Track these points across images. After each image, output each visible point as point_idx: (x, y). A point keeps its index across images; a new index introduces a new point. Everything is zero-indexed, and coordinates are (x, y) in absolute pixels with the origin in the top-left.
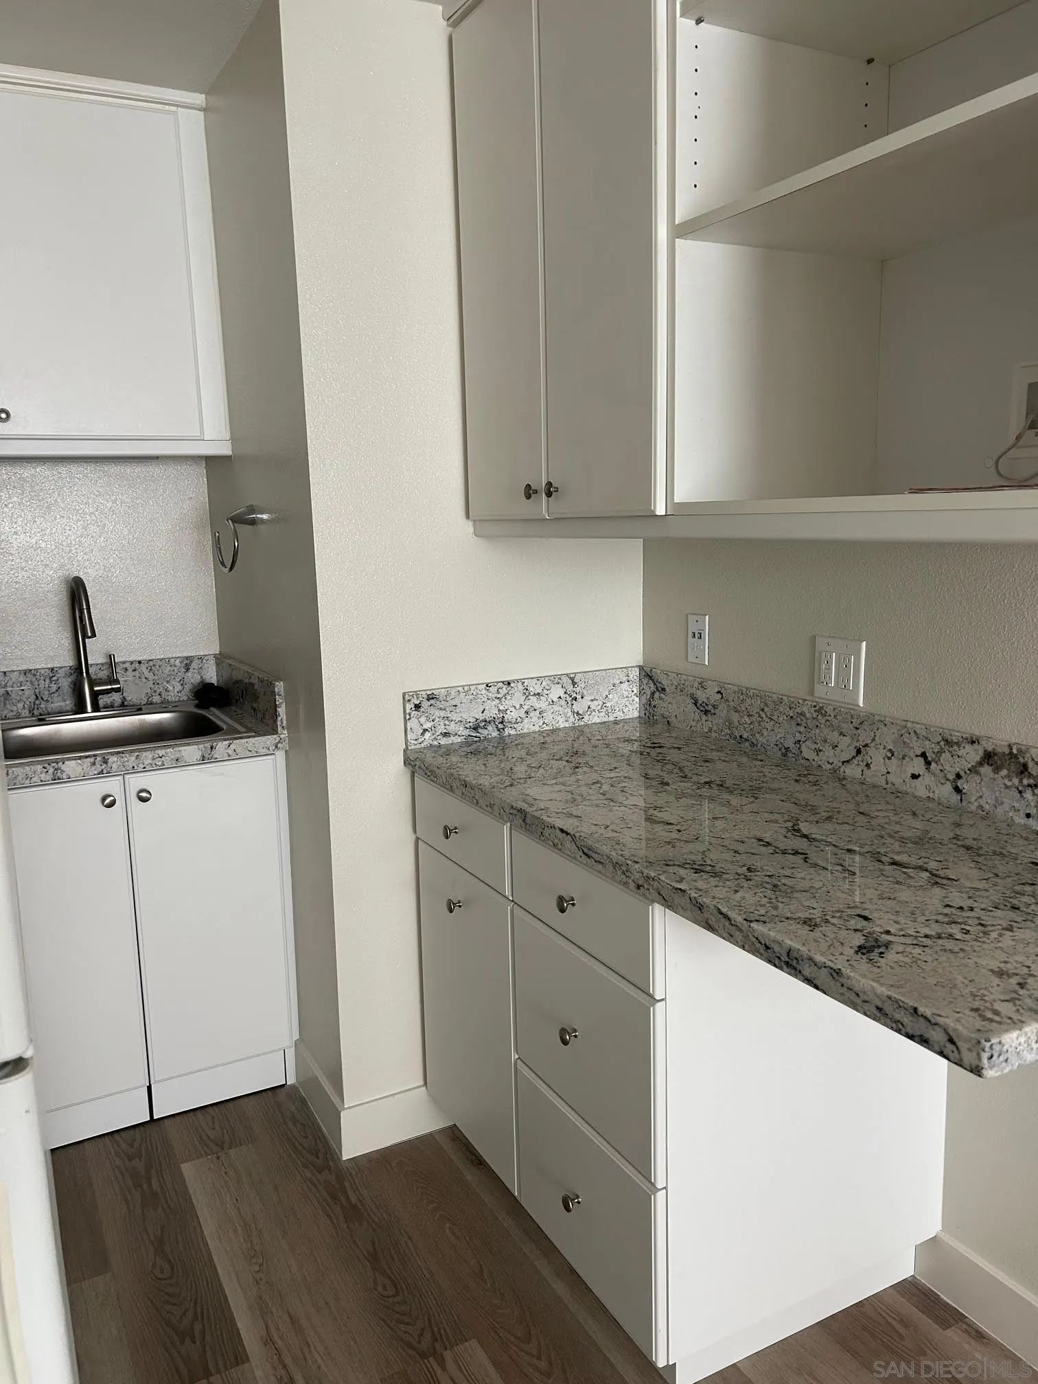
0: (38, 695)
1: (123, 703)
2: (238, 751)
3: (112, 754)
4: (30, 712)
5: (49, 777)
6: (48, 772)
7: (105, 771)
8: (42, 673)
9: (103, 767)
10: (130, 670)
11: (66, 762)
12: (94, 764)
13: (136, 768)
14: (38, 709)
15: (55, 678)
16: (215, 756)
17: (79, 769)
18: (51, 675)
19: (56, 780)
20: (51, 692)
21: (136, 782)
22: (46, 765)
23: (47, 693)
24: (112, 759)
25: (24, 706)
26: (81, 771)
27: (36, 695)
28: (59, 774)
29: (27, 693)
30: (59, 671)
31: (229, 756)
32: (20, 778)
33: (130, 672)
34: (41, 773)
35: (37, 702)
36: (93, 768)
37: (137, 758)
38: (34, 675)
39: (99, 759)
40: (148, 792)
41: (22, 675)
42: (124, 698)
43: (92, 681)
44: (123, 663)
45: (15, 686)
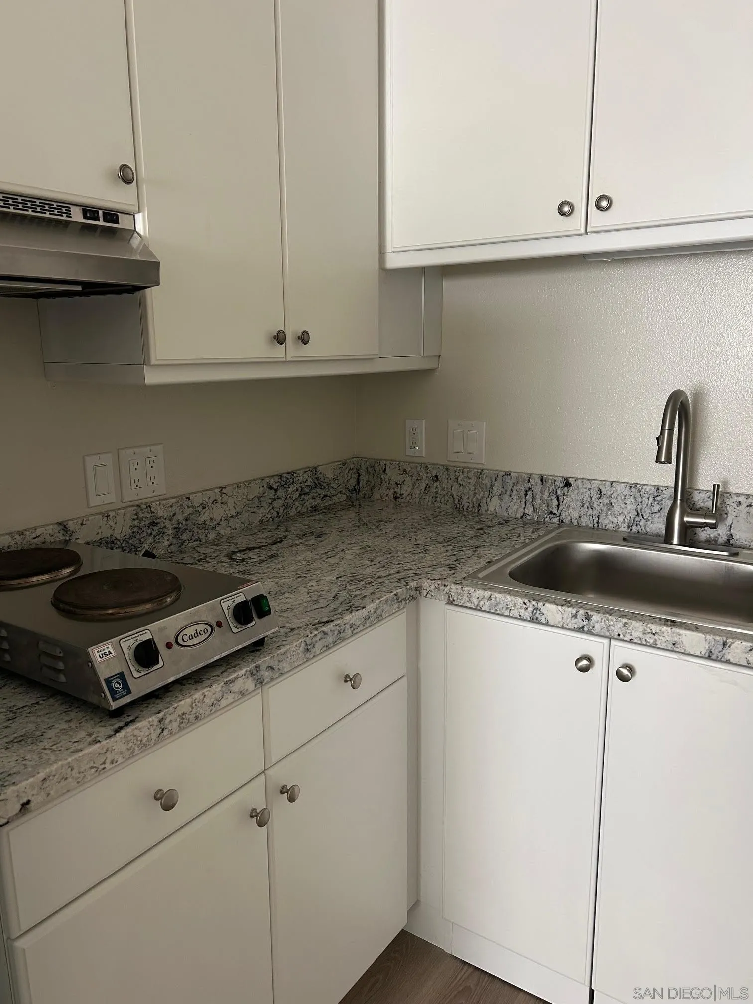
0: (639, 512)
1: (728, 540)
4: (629, 528)
5: (527, 615)
6: (527, 609)
7: (586, 628)
8: (648, 490)
9: (585, 623)
10: (744, 505)
11: (547, 604)
12: (575, 616)
13: (621, 636)
14: (637, 526)
15: (658, 498)
17: (560, 615)
18: (656, 494)
19: (534, 620)
20: (653, 512)
21: (623, 653)
22: (526, 601)
23: (648, 511)
24: (595, 617)
25: (624, 520)
26: (561, 620)
27: (638, 512)
28: (538, 615)
29: (629, 507)
30: (665, 491)
32: (500, 606)
33: (743, 508)
34: (521, 608)
35: (637, 519)
36: (574, 620)
37: (624, 625)
38: (639, 491)
39: (582, 612)
40: (631, 669)
41: (628, 489)
42: (731, 535)
43: (689, 511)
44: (738, 495)
45: (619, 498)
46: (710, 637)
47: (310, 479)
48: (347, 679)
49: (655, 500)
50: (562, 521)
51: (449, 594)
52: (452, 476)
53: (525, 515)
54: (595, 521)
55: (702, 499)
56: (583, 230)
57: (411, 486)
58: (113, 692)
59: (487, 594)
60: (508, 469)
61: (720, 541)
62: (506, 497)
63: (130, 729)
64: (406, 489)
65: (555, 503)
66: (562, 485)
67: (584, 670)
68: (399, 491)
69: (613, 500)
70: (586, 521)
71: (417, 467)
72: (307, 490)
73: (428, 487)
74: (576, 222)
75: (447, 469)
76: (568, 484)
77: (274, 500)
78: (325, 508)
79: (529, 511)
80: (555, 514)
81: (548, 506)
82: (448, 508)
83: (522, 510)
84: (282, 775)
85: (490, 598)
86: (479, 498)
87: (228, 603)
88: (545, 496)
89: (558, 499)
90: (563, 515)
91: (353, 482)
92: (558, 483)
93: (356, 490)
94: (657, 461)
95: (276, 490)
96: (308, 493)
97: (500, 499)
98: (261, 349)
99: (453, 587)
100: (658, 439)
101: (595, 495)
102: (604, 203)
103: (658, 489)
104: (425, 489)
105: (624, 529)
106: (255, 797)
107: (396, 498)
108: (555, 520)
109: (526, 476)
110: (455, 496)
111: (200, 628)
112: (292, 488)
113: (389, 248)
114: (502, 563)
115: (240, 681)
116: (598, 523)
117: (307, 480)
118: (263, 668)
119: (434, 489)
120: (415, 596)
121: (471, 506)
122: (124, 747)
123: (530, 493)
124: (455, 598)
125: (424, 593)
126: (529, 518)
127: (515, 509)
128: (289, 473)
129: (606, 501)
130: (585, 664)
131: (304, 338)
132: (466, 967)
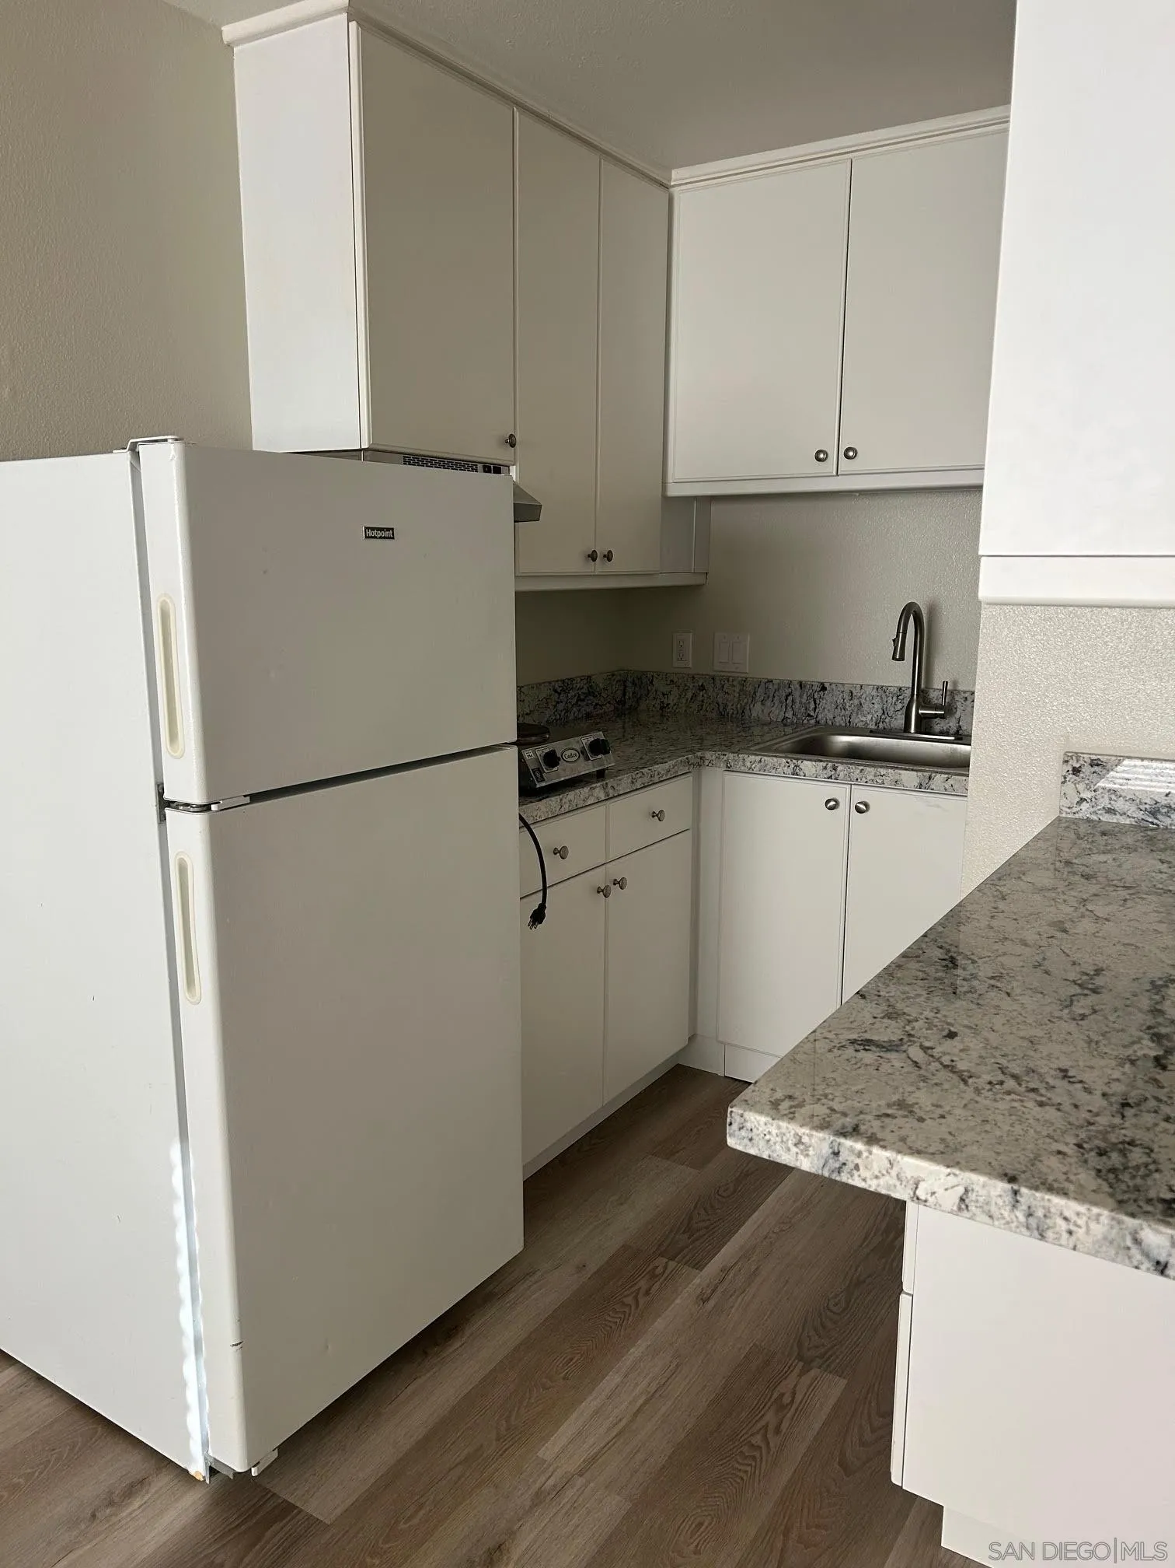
0: (885, 711)
1: (958, 731)
2: (955, 787)
3: (842, 763)
4: (876, 723)
5: (790, 771)
6: (790, 767)
7: (833, 777)
8: (892, 691)
9: (832, 773)
11: (805, 762)
13: (859, 780)
15: (900, 697)
16: (932, 787)
17: (814, 770)
18: (899, 694)
19: (795, 775)
21: (861, 794)
22: (789, 760)
23: (892, 710)
24: (840, 767)
25: (872, 717)
26: (815, 772)
27: (883, 711)
28: (798, 771)
29: (876, 707)
30: (903, 692)
31: (946, 790)
32: (768, 767)
34: (785, 766)
35: (883, 717)
36: (825, 772)
37: (861, 772)
38: (885, 692)
39: (830, 764)
40: (866, 805)
41: (875, 690)
42: (960, 727)
43: (923, 704)
44: (965, 692)
45: (868, 699)
46: (920, 774)
47: (585, 687)
48: (654, 815)
49: (898, 699)
50: (818, 722)
51: (727, 761)
52: (718, 685)
53: (785, 718)
54: (847, 721)
55: (935, 696)
56: (834, 473)
57: (678, 696)
58: (537, 778)
59: (758, 758)
60: (769, 678)
61: (951, 732)
62: (768, 703)
63: (548, 799)
64: (672, 700)
65: (812, 706)
66: (819, 689)
67: (831, 808)
68: (665, 701)
69: (863, 701)
70: (839, 721)
71: (684, 678)
72: (582, 697)
73: (694, 696)
74: (830, 466)
75: (713, 679)
76: (824, 688)
77: (558, 703)
78: (597, 715)
79: (789, 714)
80: (812, 716)
81: (806, 709)
82: (714, 715)
83: (782, 713)
84: (616, 871)
85: (760, 761)
86: (743, 704)
87: (586, 740)
88: (804, 701)
89: (815, 703)
90: (820, 717)
91: (619, 693)
92: (815, 688)
93: (622, 702)
94: (893, 659)
95: (559, 694)
96: (583, 700)
97: (763, 704)
98: (574, 563)
99: (731, 755)
100: (894, 640)
101: (847, 697)
102: (850, 453)
103: (901, 689)
104: (692, 699)
105: (872, 726)
106: (599, 878)
107: (662, 708)
108: (813, 722)
109: (786, 682)
110: (720, 704)
111: (573, 752)
112: (572, 693)
113: (670, 479)
114: (768, 744)
115: (597, 790)
116: (850, 722)
117: (583, 688)
118: (609, 786)
119: (700, 698)
120: (700, 764)
121: (735, 712)
122: (545, 810)
123: (790, 698)
124: (732, 765)
125: (707, 763)
126: (789, 721)
127: (777, 713)
128: (569, 679)
129: (856, 702)
130: (832, 805)
131: (608, 557)
132: (737, 1082)
